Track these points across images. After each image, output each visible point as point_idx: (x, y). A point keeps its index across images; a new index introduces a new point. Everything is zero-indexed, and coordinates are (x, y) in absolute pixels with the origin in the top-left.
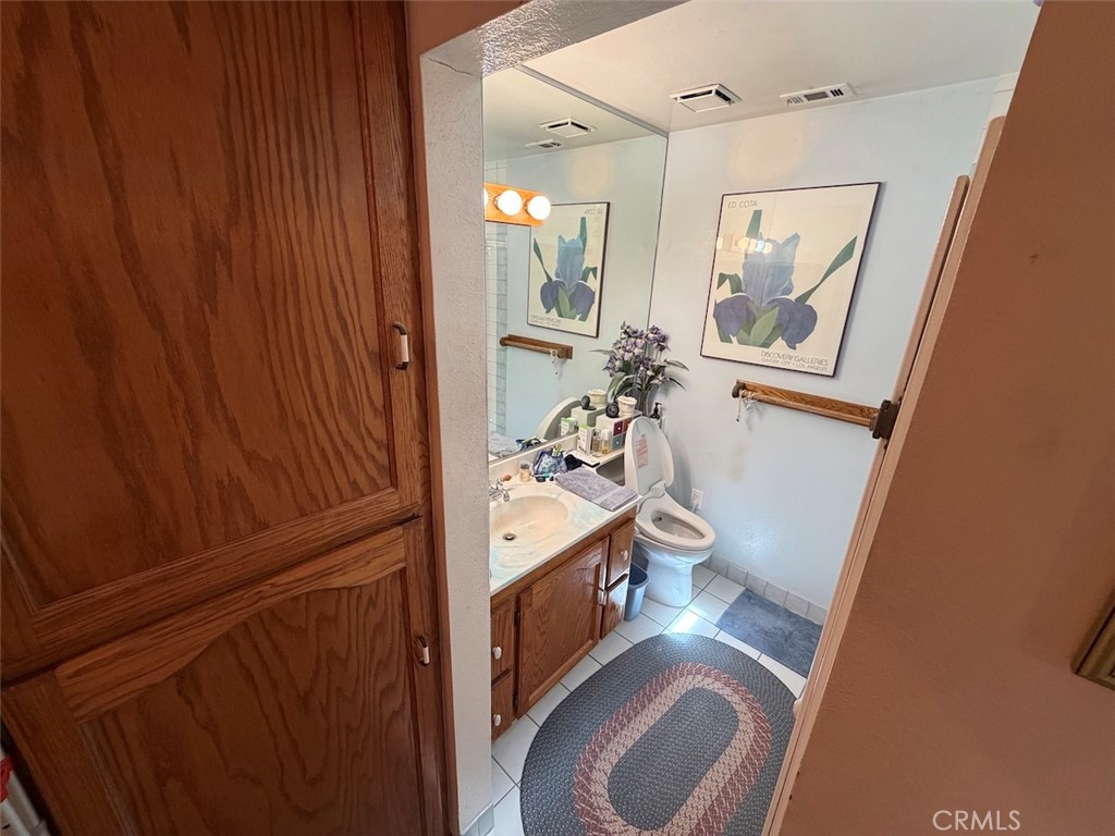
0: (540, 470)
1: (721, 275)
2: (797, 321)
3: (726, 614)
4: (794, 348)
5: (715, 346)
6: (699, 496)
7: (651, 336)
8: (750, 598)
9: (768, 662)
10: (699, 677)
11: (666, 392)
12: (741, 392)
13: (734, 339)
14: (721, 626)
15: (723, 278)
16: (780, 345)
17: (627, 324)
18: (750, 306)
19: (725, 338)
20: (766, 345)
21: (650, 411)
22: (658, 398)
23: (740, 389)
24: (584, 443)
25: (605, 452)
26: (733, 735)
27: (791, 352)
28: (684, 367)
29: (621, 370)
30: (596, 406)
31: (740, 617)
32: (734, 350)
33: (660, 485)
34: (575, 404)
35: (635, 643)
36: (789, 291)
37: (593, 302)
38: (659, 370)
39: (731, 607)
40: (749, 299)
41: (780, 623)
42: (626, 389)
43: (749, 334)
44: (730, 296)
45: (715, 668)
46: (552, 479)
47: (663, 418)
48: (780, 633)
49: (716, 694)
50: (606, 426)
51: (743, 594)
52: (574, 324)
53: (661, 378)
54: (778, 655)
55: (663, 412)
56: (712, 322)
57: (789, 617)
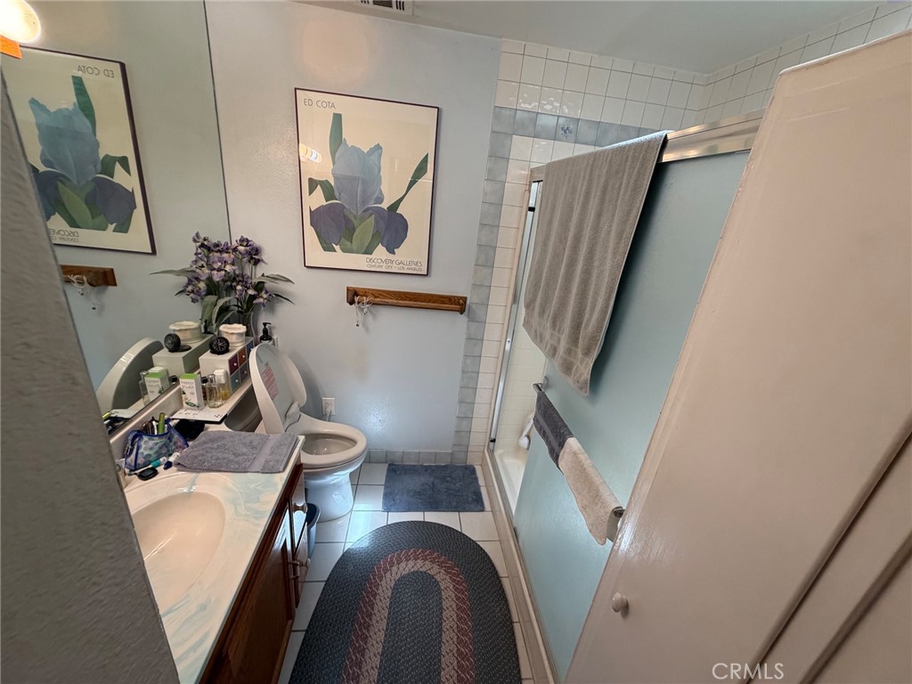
0: (141, 460)
1: (310, 180)
2: (392, 228)
3: (386, 496)
4: (394, 253)
5: (317, 255)
6: (330, 402)
7: (241, 248)
8: (395, 471)
9: (432, 517)
10: (395, 568)
11: (272, 309)
12: (356, 299)
13: (337, 248)
14: (387, 509)
15: (313, 184)
16: (380, 251)
17: (202, 236)
18: (347, 213)
19: (328, 248)
20: (369, 251)
21: (257, 333)
22: (264, 318)
23: (353, 296)
24: (192, 395)
25: (225, 398)
26: (440, 598)
27: (391, 256)
28: (289, 280)
29: (209, 293)
30: (189, 344)
31: (396, 491)
32: (339, 258)
33: (295, 408)
34: (155, 348)
35: (326, 579)
36: (380, 200)
37: (134, 206)
38: (259, 287)
39: (386, 487)
40: (345, 208)
41: (423, 479)
42: (224, 315)
43: (352, 242)
44: (325, 203)
45: (402, 550)
46: (168, 465)
47: (275, 337)
48: (427, 487)
49: (413, 573)
50: (216, 366)
51: (389, 470)
52: (108, 237)
53: (265, 296)
54: (434, 506)
55: (273, 331)
56: (310, 232)
57: (426, 471)
